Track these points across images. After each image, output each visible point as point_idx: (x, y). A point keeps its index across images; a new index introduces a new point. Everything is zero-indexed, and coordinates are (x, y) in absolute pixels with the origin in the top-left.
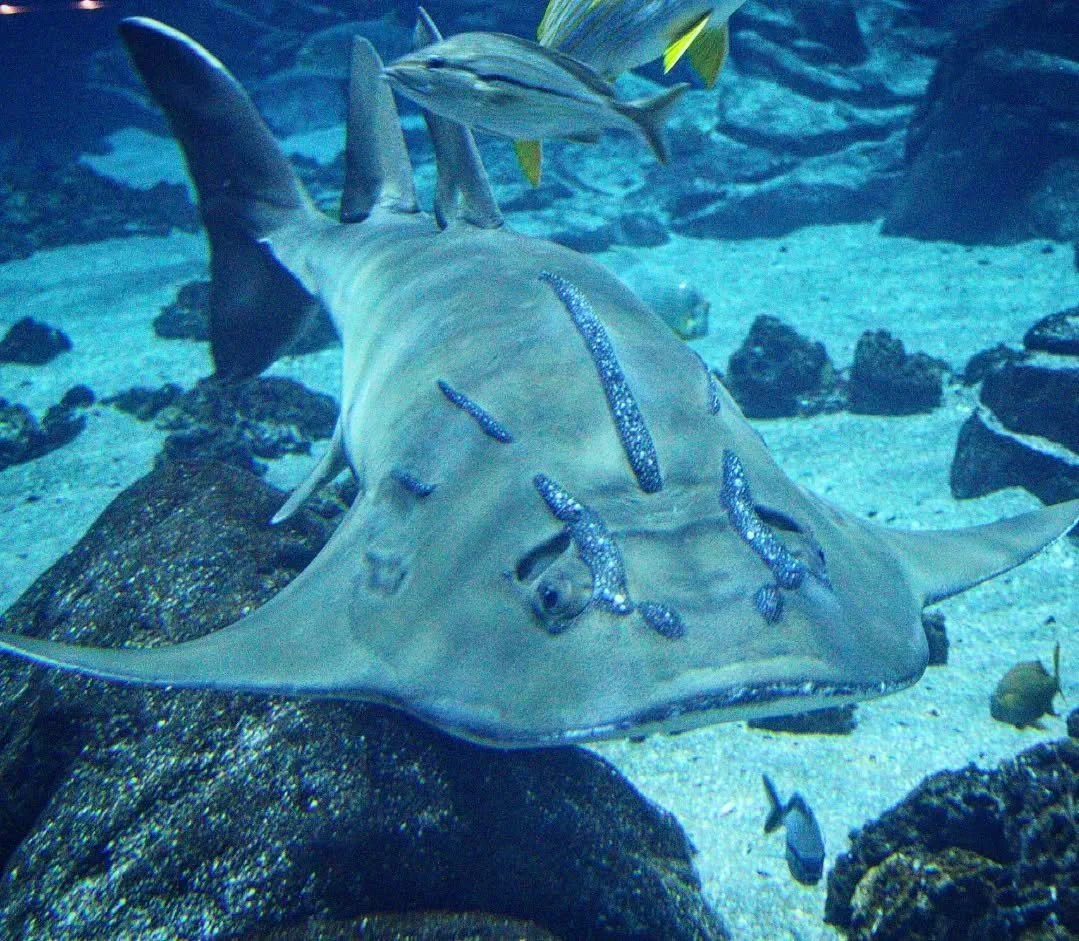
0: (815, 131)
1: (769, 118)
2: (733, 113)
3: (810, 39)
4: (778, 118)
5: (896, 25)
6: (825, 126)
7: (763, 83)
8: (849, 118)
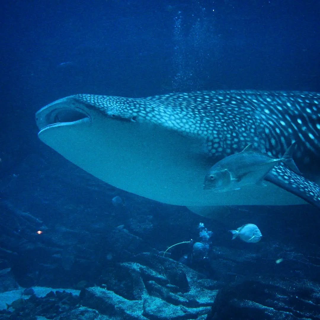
0: (174, 316)
1: (160, 311)
2: (148, 309)
3: (172, 284)
4: (163, 311)
5: (198, 279)
6: (177, 314)
7: (157, 299)
8: (185, 312)
